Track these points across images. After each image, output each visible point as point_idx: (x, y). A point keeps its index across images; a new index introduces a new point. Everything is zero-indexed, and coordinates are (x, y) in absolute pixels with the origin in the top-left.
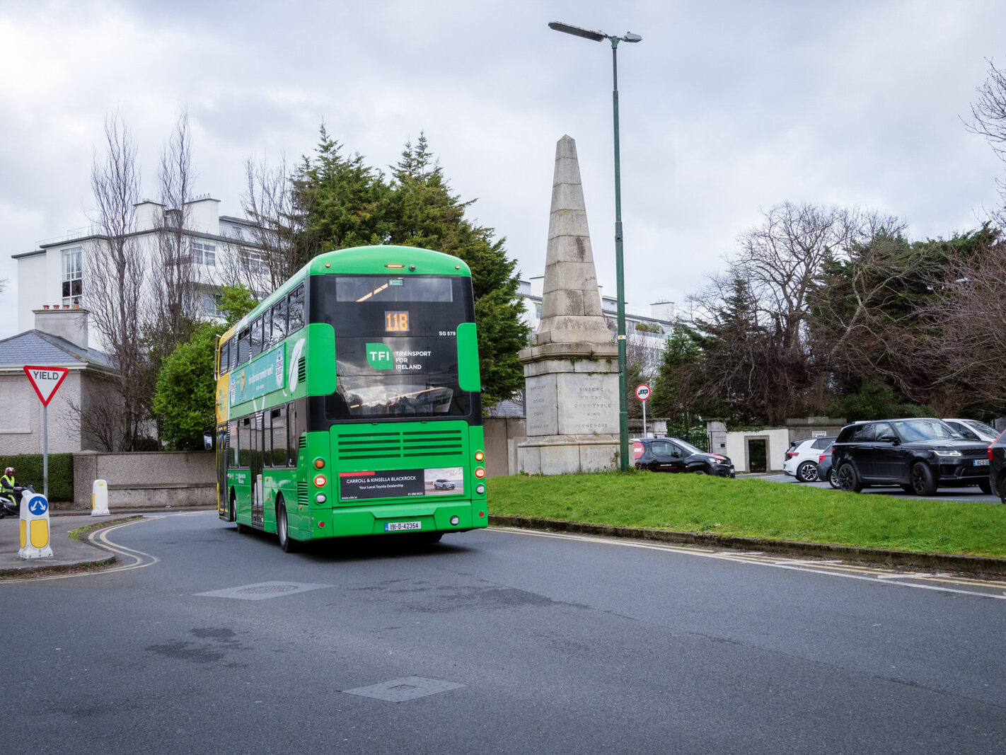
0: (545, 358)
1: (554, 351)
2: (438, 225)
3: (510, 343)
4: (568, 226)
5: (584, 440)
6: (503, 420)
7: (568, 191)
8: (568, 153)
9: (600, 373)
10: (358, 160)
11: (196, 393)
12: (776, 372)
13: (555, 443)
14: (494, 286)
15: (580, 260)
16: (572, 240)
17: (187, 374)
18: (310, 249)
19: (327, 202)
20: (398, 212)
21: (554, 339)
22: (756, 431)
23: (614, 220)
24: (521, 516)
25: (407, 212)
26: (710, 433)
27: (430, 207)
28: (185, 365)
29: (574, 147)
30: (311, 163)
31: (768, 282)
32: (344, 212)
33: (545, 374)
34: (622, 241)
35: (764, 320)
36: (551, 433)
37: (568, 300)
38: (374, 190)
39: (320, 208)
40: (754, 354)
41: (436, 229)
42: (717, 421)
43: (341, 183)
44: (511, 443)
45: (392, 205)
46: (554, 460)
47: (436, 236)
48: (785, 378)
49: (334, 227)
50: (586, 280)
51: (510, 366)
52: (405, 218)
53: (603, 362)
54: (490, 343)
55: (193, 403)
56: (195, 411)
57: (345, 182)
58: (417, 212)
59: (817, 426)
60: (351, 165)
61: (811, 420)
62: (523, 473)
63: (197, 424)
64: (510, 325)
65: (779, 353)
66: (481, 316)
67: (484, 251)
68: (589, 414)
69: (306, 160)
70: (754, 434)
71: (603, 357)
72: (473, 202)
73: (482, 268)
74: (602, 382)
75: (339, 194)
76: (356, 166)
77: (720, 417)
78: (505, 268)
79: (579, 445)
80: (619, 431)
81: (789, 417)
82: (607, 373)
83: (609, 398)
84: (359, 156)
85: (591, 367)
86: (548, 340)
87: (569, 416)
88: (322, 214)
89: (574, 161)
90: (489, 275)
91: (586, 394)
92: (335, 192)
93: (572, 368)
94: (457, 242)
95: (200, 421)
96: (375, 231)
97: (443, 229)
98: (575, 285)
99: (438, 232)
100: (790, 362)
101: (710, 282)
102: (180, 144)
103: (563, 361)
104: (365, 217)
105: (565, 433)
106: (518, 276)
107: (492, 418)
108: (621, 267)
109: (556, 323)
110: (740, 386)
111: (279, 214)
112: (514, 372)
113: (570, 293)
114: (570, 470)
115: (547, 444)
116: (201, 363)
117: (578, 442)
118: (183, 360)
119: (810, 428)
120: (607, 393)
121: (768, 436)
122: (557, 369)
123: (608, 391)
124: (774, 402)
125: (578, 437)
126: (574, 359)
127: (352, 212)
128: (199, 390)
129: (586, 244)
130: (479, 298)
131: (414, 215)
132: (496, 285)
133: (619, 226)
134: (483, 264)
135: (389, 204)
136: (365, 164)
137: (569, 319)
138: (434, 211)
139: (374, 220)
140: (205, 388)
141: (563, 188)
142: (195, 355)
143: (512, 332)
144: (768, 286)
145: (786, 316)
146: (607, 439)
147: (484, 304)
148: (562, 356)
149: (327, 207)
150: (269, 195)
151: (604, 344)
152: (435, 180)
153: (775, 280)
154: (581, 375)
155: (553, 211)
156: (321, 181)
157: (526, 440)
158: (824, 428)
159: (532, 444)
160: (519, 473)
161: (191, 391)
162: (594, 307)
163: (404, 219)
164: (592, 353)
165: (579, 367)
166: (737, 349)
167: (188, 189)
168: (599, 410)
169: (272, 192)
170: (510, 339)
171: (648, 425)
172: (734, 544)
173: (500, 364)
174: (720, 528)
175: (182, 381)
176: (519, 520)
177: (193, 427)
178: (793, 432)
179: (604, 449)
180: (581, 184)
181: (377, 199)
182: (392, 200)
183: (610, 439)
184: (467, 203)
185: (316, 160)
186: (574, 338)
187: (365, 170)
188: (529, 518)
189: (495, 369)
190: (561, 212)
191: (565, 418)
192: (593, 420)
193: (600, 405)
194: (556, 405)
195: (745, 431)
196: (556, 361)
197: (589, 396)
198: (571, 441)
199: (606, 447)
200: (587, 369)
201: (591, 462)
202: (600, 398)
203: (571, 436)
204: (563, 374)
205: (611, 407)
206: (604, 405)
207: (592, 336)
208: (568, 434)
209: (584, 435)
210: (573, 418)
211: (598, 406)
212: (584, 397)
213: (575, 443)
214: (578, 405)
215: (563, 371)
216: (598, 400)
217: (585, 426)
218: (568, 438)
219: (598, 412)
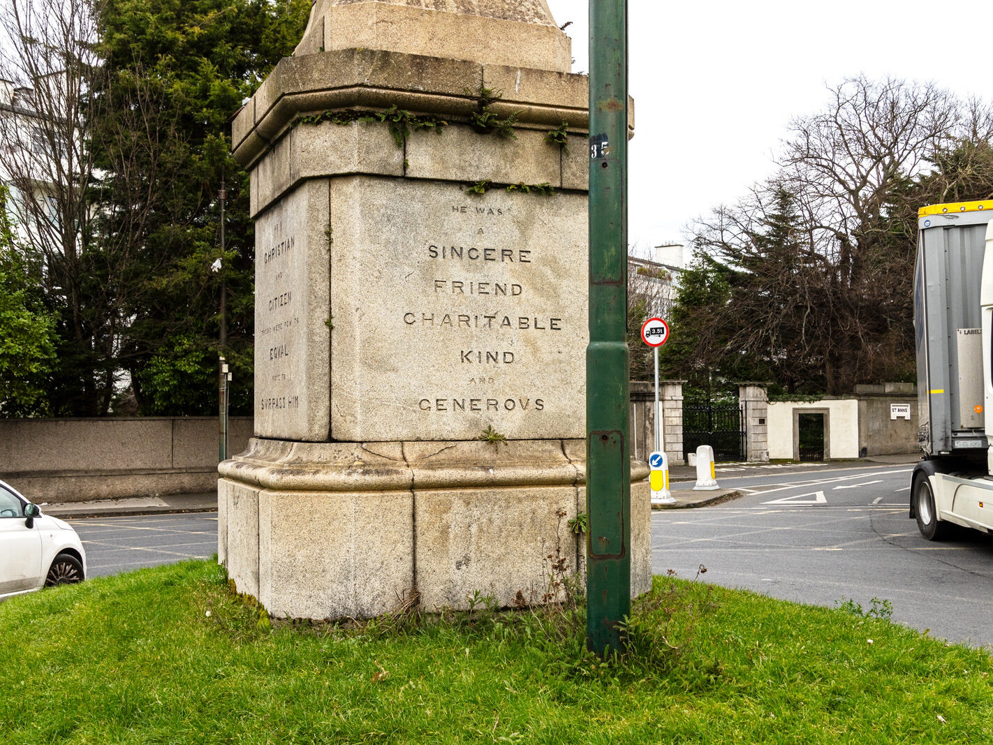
5: (441, 465)
12: (842, 317)
13: (308, 479)
22: (810, 401)
26: (744, 403)
33: (293, 190)
36: (303, 429)
42: (754, 385)
46: (301, 555)
48: (856, 325)
53: (531, 143)
59: (897, 396)
61: (889, 388)
65: (847, 290)
68: (465, 357)
70: (807, 405)
71: (529, 121)
74: (524, 226)
77: (758, 381)
79: (413, 487)
81: (861, 382)
82: (544, 192)
83: (552, 293)
85: (484, 160)
87: (379, 364)
91: (455, 270)
93: (397, 157)
100: (863, 304)
105: (357, 434)
110: (788, 336)
114: (366, 600)
117: (406, 475)
119: (888, 398)
120: (548, 271)
121: (828, 409)
122: (333, 158)
123: (551, 262)
126: (403, 117)
146: (537, 461)
148: (348, 102)
151: (538, 75)
154: (434, 192)
157: (249, 448)
158: (907, 399)
159: (243, 470)
164: (485, 99)
168: (509, 341)
178: (864, 404)
179: (527, 506)
183: (553, 462)
191: (358, 368)
192: (482, 380)
193: (515, 322)
194: (326, 316)
195: (795, 401)
196: (326, 126)
197: (469, 282)
198: (378, 472)
199: (534, 498)
200: (462, 169)
201: (467, 560)
202: (517, 290)
203: (385, 449)
204: (356, 181)
205: (559, 329)
206: (532, 323)
207: (494, 43)
208: (370, 438)
209: (442, 446)
210: (394, 370)
211: (506, 322)
212: (449, 284)
213: (395, 478)
214: (419, 316)
215: (353, 168)
216: (508, 299)
217: (448, 405)
218: (366, 457)
219: (504, 347)
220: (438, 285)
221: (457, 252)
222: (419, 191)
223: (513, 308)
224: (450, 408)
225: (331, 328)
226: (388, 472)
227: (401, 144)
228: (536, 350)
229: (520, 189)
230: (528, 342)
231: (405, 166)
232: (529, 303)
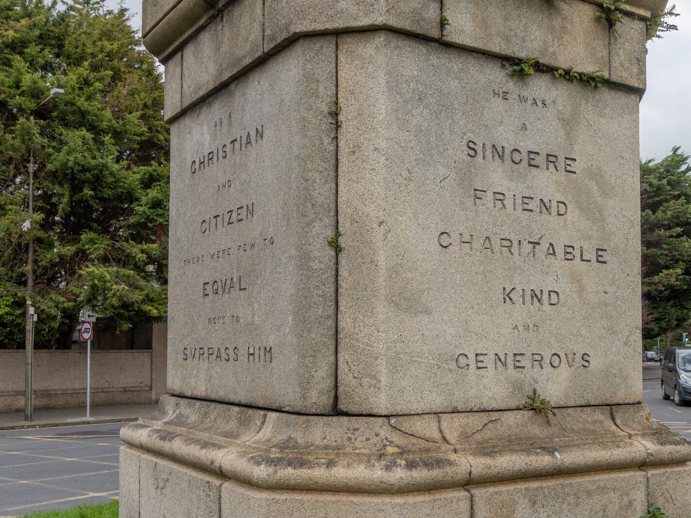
36: (289, 395)
53: (579, 17)
68: (507, 295)
79: (468, 483)
82: (592, 83)
83: (598, 215)
91: (497, 176)
93: (432, 11)
105: (381, 403)
120: (594, 187)
123: (596, 175)
154: (472, 67)
168: (555, 277)
192: (527, 327)
193: (560, 251)
194: (330, 233)
197: (512, 193)
198: (427, 465)
200: (507, 39)
202: (562, 209)
203: (418, 427)
205: (605, 262)
206: (577, 253)
208: (398, 409)
209: (484, 418)
210: (427, 312)
211: (551, 251)
212: (490, 195)
214: (455, 237)
216: (552, 220)
219: (549, 284)
220: (478, 195)
221: (498, 152)
222: (455, 63)
223: (559, 232)
224: (491, 366)
225: (338, 250)
226: (439, 463)
228: (582, 289)
229: (568, 76)
230: (576, 279)
231: (443, 23)
232: (574, 227)
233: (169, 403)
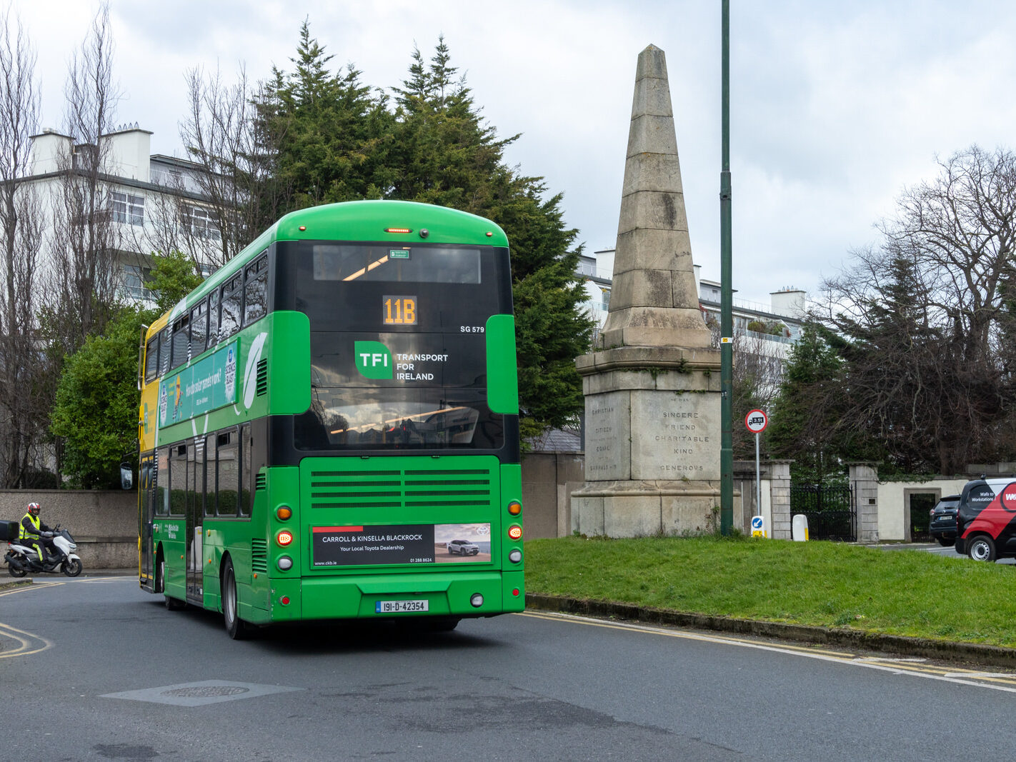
0: (614, 368)
1: (628, 359)
2: (464, 173)
3: (563, 344)
4: (651, 177)
5: (668, 488)
6: (551, 457)
7: (652, 127)
8: (654, 70)
9: (694, 391)
10: (352, 77)
11: (112, 408)
12: (952, 395)
13: (626, 492)
14: (543, 262)
15: (668, 227)
16: (656, 196)
17: (100, 380)
18: (278, 204)
19: (305, 137)
20: (406, 153)
21: (628, 340)
22: (921, 481)
23: (720, 170)
24: (574, 597)
25: (420, 154)
26: (853, 484)
27: (453, 146)
28: (98, 366)
29: (663, 62)
30: (285, 80)
31: (944, 264)
32: (329, 151)
33: (613, 392)
34: (730, 200)
35: (937, 319)
36: (619, 476)
37: (649, 285)
38: (373, 121)
39: (294, 146)
40: (922, 368)
41: (460, 178)
42: (864, 465)
43: (326, 111)
44: (562, 490)
45: (399, 143)
46: (623, 517)
47: (460, 189)
48: (967, 405)
49: (313, 173)
50: (677, 256)
51: (564, 379)
52: (417, 162)
53: (698, 376)
54: (536, 345)
55: (107, 421)
56: (110, 432)
57: (331, 108)
58: (435, 153)
60: (342, 84)
61: (1001, 468)
62: (578, 534)
63: (113, 452)
64: (564, 319)
65: (959, 367)
66: (523, 305)
67: (530, 212)
68: (676, 451)
69: (278, 75)
70: (918, 485)
71: (699, 368)
72: (514, 139)
73: (525, 236)
75: (321, 127)
76: (348, 84)
77: (870, 460)
78: (558, 238)
79: (660, 495)
80: (718, 476)
81: (970, 462)
82: (703, 392)
83: (705, 428)
84: (353, 71)
85: (682, 382)
86: (618, 342)
87: (648, 454)
88: (297, 155)
89: (663, 82)
90: (536, 247)
91: (673, 421)
92: (317, 123)
93: (653, 383)
94: (490, 199)
95: (117, 447)
96: (373, 180)
97: (470, 179)
98: (660, 263)
99: (464, 182)
100: (974, 382)
101: (860, 262)
102: (97, 51)
103: (640, 375)
104: (359, 159)
105: (641, 477)
106: (580, 249)
107: (536, 453)
108: (727, 237)
109: (630, 318)
110: (899, 414)
111: (235, 154)
112: (568, 387)
113: (653, 275)
114: (646, 531)
115: (613, 492)
116: (121, 365)
117: (659, 491)
118: (95, 359)
120: (704, 421)
121: (939, 490)
122: (632, 383)
123: (705, 417)
124: (949, 440)
125: (659, 484)
126: (656, 370)
127: (341, 151)
128: (116, 404)
129: (677, 204)
130: (521, 279)
131: (429, 158)
132: (547, 260)
133: (726, 177)
134: (528, 231)
135: (394, 142)
136: (360, 82)
137: (651, 312)
138: (458, 153)
139: (372, 164)
140: (125, 400)
141: (645, 122)
142: (111, 352)
143: (566, 329)
144: (944, 270)
145: (970, 315)
146: (701, 488)
147: (527, 288)
148: (638, 365)
149: (304, 144)
150: (222, 125)
151: (700, 350)
152: (460, 106)
153: (955, 261)
154: (665, 394)
155: (632, 154)
156: (297, 105)
157: (583, 486)
159: (592, 492)
160: (572, 533)
161: (104, 405)
162: (687, 296)
163: (415, 163)
164: (683, 362)
165: (662, 382)
166: (897, 361)
167: (106, 115)
168: (691, 445)
169: (225, 120)
170: (564, 340)
171: (764, 469)
172: (884, 645)
173: (550, 375)
174: (865, 622)
175: (93, 389)
176: (570, 602)
177: (106, 456)
179: (698, 503)
180: (672, 116)
181: (376, 134)
182: (399, 137)
183: (707, 488)
184: (506, 141)
185: (292, 75)
186: (657, 340)
187: (360, 92)
188: (585, 599)
189: (544, 382)
190: (643, 156)
191: (641, 455)
192: (682, 459)
193: (692, 439)
194: (629, 437)
195: (906, 481)
196: (629, 372)
197: (677, 425)
198: (649, 490)
199: (700, 500)
200: (675, 386)
201: (678, 520)
202: (693, 427)
203: (650, 483)
204: (640, 392)
205: (709, 441)
206: (698, 439)
207: (684, 338)
208: (645, 479)
209: (669, 482)
210: (653, 456)
211: (690, 439)
212: (670, 426)
213: (655, 492)
214: (660, 437)
215: (640, 388)
216: (690, 431)
217: (670, 468)
218: (644, 485)
219: (689, 448)
220: (667, 426)
221: (673, 415)
222: (660, 394)
223: (692, 434)
225: (631, 441)
226: (652, 490)
227: (655, 379)
228: (700, 449)
230: (698, 446)
231: (656, 386)
232: (697, 432)
233: (587, 484)
